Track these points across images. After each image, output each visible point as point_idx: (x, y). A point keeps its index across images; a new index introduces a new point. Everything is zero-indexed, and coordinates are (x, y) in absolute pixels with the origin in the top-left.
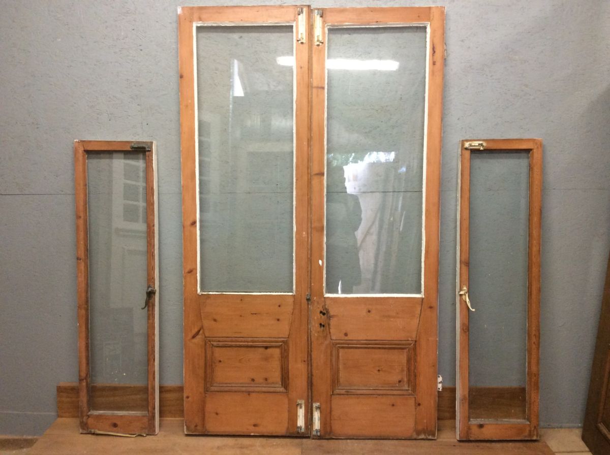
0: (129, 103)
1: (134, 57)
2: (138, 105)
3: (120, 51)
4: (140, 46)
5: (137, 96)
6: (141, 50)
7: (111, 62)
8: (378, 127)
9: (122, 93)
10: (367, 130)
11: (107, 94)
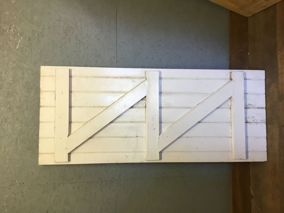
0: (58, 191)
1: (27, 188)
2: (59, 185)
3: (23, 197)
4: (20, 184)
5: (53, 186)
6: (23, 183)
7: (31, 203)
8: (76, 35)
9: (51, 196)
10: (79, 42)
11: (52, 205)
